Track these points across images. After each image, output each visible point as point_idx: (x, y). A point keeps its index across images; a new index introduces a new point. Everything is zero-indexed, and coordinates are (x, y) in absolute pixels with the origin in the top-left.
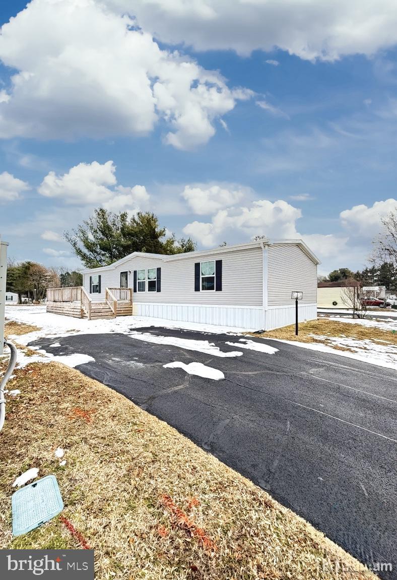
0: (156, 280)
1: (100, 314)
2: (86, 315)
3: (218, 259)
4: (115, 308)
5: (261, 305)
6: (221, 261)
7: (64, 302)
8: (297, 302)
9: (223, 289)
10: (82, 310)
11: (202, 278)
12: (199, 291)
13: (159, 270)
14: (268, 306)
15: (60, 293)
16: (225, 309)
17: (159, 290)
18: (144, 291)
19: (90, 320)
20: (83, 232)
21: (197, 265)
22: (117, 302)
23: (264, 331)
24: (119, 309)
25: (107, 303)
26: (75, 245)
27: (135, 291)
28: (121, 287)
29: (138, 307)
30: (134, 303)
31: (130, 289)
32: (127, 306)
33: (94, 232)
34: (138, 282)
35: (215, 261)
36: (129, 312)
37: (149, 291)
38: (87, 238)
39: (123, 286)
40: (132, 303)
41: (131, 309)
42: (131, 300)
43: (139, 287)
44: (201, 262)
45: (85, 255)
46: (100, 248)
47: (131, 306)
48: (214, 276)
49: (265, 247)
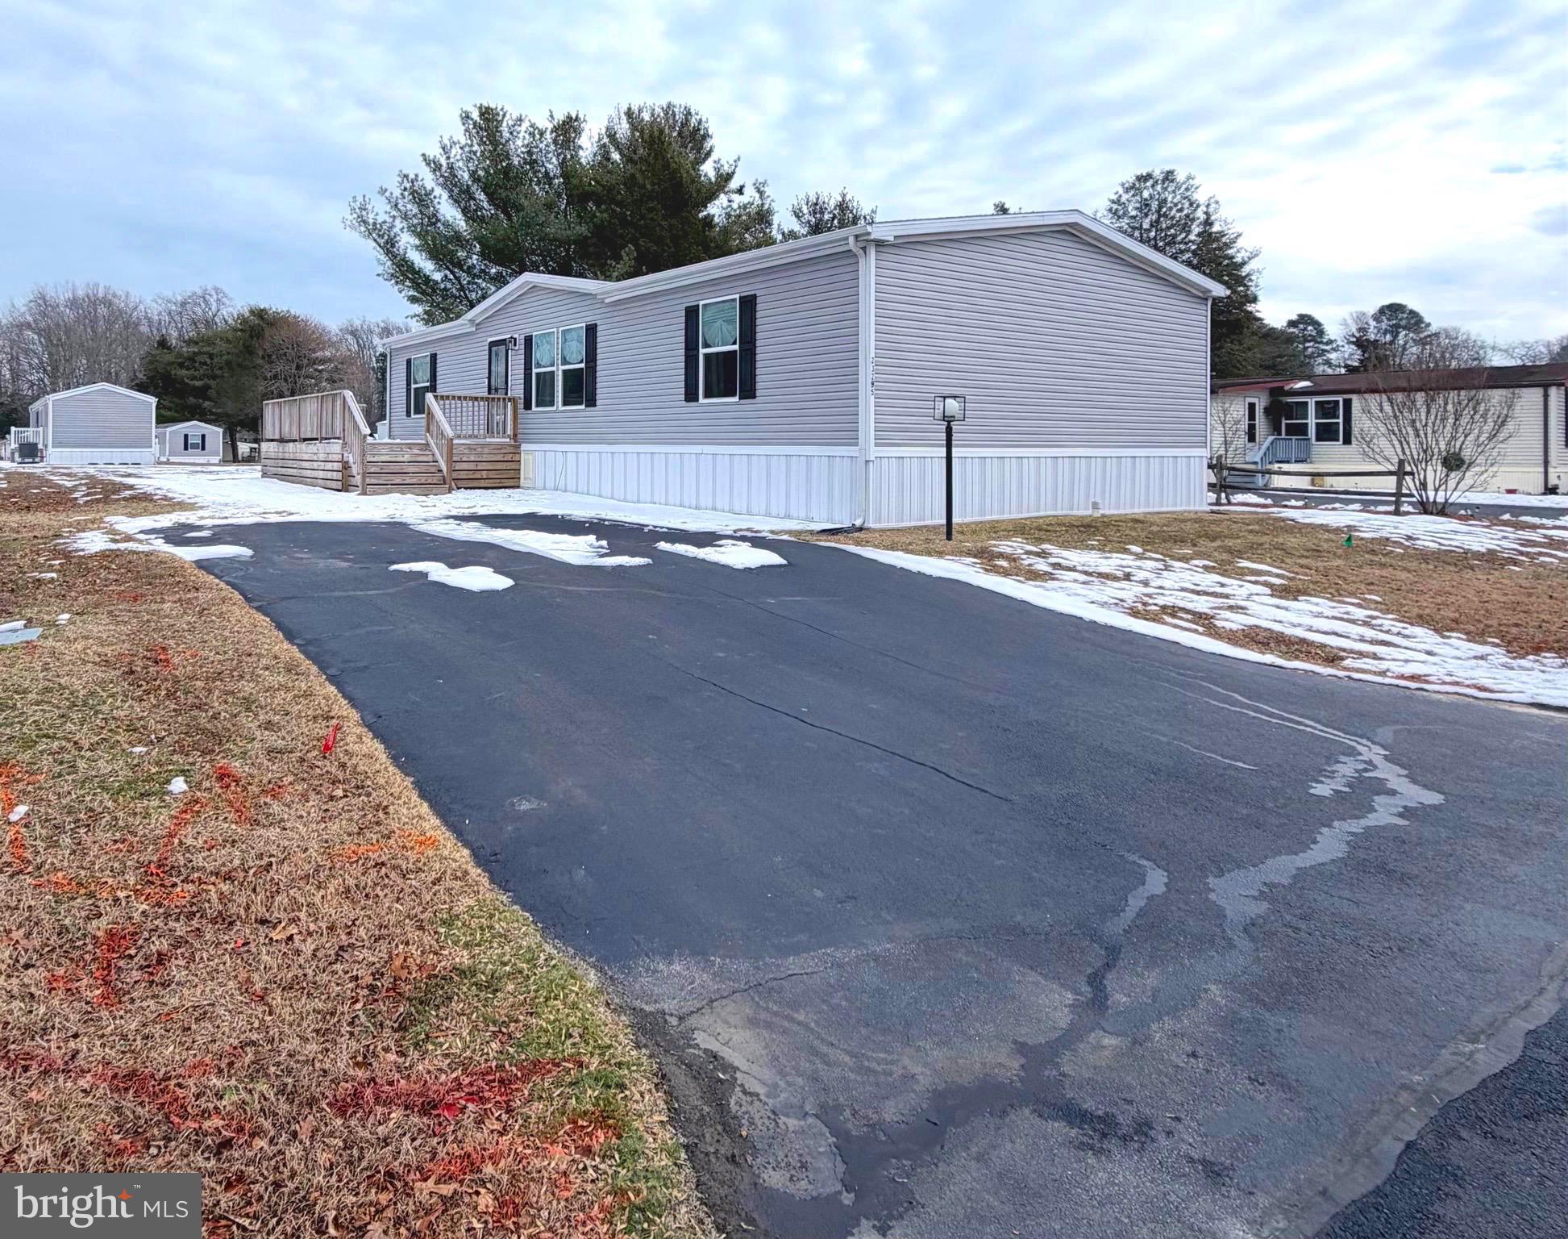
0: (582, 365)
1: (397, 479)
2: (353, 481)
3: (747, 291)
4: (450, 461)
5: (853, 441)
6: (755, 296)
7: (305, 440)
8: (949, 431)
9: (758, 393)
10: (346, 466)
11: (707, 356)
12: (697, 400)
13: (591, 330)
14: (876, 445)
15: (295, 410)
16: (763, 460)
17: (591, 402)
18: (552, 404)
19: (364, 493)
20: (421, 198)
21: (692, 313)
22: (455, 441)
23: (861, 529)
24: (472, 466)
25: (427, 444)
26: (389, 246)
27: (528, 406)
28: (489, 393)
29: (534, 458)
30: (524, 447)
31: (513, 400)
32: (499, 458)
33: (461, 196)
34: (537, 374)
35: (737, 296)
36: (507, 477)
37: (565, 403)
38: (434, 219)
39: (496, 390)
40: (519, 447)
41: (513, 466)
42: (515, 435)
43: (539, 391)
44: (701, 303)
45: (427, 279)
46: (483, 255)
47: (516, 458)
48: (736, 347)
49: (864, 249)
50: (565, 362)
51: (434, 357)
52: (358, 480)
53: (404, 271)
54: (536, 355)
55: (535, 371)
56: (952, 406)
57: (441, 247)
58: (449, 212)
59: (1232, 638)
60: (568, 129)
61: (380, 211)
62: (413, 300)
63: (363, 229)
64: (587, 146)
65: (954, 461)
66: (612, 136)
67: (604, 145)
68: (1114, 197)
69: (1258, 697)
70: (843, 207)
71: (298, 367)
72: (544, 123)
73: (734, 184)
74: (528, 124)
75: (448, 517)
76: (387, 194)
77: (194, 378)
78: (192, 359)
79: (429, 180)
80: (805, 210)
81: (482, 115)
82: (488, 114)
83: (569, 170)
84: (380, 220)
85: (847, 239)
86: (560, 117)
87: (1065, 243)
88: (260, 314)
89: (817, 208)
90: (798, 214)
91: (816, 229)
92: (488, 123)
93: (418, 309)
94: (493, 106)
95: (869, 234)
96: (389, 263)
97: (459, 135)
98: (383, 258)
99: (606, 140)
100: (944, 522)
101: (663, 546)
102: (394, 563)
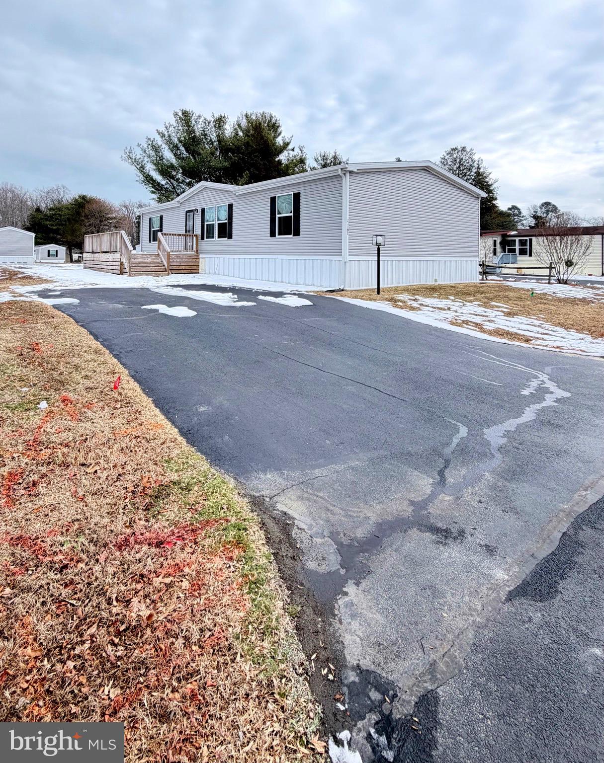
0: (226, 221)
1: (145, 269)
2: (125, 270)
3: (296, 191)
4: (169, 262)
5: (340, 254)
6: (299, 193)
7: (103, 252)
8: (379, 250)
9: (301, 233)
10: (122, 264)
11: (279, 218)
12: (275, 236)
13: (230, 207)
14: (349, 255)
15: (99, 239)
16: (303, 261)
17: (230, 237)
18: (213, 237)
19: (130, 275)
20: (156, 149)
21: (273, 200)
22: (171, 253)
23: (343, 290)
24: (178, 264)
25: (159, 255)
26: (142, 169)
27: (203, 238)
28: (186, 232)
29: (205, 261)
30: (201, 256)
31: (195, 235)
32: (190, 260)
33: (174, 148)
34: (207, 225)
35: (292, 193)
36: (193, 269)
37: (219, 237)
38: (162, 158)
39: (189, 231)
40: (198, 256)
41: (196, 264)
42: (197, 251)
43: (208, 231)
44: (277, 196)
45: (159, 184)
46: (183, 173)
47: (198, 260)
48: (292, 214)
49: (345, 174)
50: (219, 220)
51: (161, 217)
52: (127, 270)
53: (149, 180)
54: (207, 216)
55: (206, 223)
56: (380, 239)
57: (165, 170)
58: (168, 156)
59: (490, 333)
60: (220, 122)
61: (138, 154)
62: (153, 192)
63: (130, 161)
64: (228, 130)
65: (381, 263)
66: (239, 125)
67: (236, 129)
68: (443, 157)
69: (500, 356)
70: (335, 158)
71: (101, 221)
72: (210, 118)
73: (290, 147)
74: (203, 118)
75: (167, 286)
76: (141, 146)
77: (52, 225)
78: (52, 216)
79: (159, 141)
80: (320, 158)
81: (183, 114)
82: (185, 113)
83: (220, 140)
84: (138, 158)
85: (338, 170)
86: (217, 116)
87: (424, 174)
88: (83, 197)
89: (324, 158)
90: (316, 160)
91: (324, 166)
92: (186, 118)
93: (155, 196)
94: (188, 110)
95: (347, 168)
96: (142, 176)
97: (173, 121)
98: (139, 174)
99: (236, 127)
100: (376, 287)
101: (261, 297)
102: (143, 305)
